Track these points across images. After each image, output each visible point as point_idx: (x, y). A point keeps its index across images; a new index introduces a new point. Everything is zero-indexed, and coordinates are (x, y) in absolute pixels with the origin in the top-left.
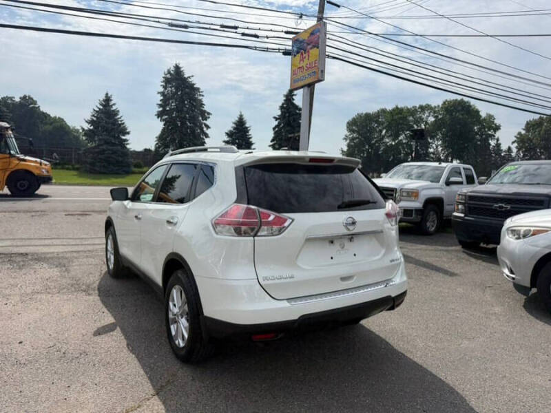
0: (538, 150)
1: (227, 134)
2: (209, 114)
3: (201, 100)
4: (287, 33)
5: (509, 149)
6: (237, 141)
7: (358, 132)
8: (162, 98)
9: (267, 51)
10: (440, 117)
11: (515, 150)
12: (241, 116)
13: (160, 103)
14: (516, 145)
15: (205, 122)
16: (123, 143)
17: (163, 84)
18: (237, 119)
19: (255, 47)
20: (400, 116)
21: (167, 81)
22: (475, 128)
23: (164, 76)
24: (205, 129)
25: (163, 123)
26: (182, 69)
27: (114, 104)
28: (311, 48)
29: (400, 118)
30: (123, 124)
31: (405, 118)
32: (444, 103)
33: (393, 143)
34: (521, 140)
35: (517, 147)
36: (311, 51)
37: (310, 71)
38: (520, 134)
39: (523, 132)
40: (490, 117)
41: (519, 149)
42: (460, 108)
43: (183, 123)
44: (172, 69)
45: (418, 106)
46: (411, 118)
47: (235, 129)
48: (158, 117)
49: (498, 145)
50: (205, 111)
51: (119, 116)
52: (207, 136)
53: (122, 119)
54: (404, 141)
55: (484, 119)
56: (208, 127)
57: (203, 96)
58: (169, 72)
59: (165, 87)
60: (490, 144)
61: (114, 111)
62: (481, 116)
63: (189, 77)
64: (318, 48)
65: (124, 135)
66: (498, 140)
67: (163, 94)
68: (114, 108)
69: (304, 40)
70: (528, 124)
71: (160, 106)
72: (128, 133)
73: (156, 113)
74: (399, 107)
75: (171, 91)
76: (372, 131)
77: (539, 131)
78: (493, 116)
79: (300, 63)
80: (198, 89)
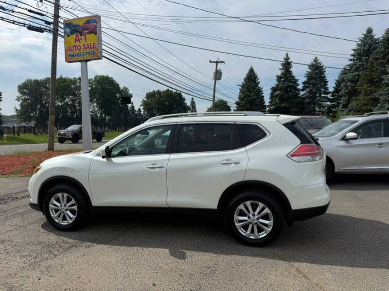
0: (154, 111)
4: (30, 11)
5: (139, 109)
7: (29, 95)
9: (13, 23)
10: (94, 86)
11: (142, 110)
14: (142, 107)
19: (2, 18)
20: (64, 84)
22: (117, 95)
28: (88, 33)
29: (66, 86)
31: (69, 86)
32: (96, 77)
33: (60, 104)
34: (145, 104)
35: (143, 109)
36: (88, 36)
37: (89, 50)
38: (144, 100)
39: (145, 99)
40: (126, 89)
41: (144, 109)
42: (107, 82)
45: (77, 78)
46: (73, 86)
49: (133, 107)
54: (69, 103)
55: (123, 90)
60: (128, 106)
62: (120, 88)
64: (96, 34)
66: (132, 104)
69: (79, 25)
70: (147, 94)
74: (63, 77)
76: (41, 94)
77: (154, 99)
78: (127, 89)
79: (75, 42)
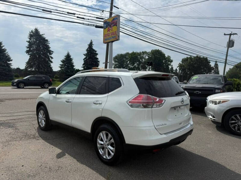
0: (187, 70)
1: (62, 61)
2: (52, 52)
3: (48, 46)
4: (97, 18)
5: (176, 69)
6: (67, 65)
7: (118, 62)
8: (29, 44)
9: (88, 25)
10: (150, 56)
11: (178, 70)
12: (68, 53)
13: (28, 46)
14: (178, 68)
15: (50, 55)
16: (9, 65)
17: (29, 37)
18: (66, 54)
19: (83, 23)
20: (135, 56)
21: (31, 36)
22: (164, 61)
23: (29, 33)
24: (51, 59)
25: (29, 56)
26: (39, 31)
27: (3, 46)
29: (135, 57)
30: (9, 56)
31: (137, 57)
32: (152, 51)
33: (132, 67)
34: (180, 66)
35: (179, 69)
36: (113, 27)
37: (113, 36)
38: (180, 63)
39: (181, 63)
40: (169, 57)
41: (180, 69)
42: (158, 53)
43: (39, 56)
44: (34, 30)
45: (142, 52)
46: (139, 57)
47: (65, 59)
48: (27, 53)
49: (172, 68)
50: (51, 51)
51: (6, 52)
52: (52, 62)
53: (8, 53)
54: (136, 66)
55: (167, 58)
56: (52, 58)
57: (49, 43)
58: (32, 32)
59: (30, 39)
60: (169, 68)
61: (3, 49)
62: (165, 56)
63: (43, 35)
65: (9, 61)
66: (172, 66)
67: (29, 42)
68: (3, 48)
69: (110, 22)
70: (183, 60)
71: (28, 47)
72: (12, 60)
73: (26, 51)
74: (134, 52)
75: (33, 41)
76: (123, 61)
77: (187, 63)
78: (170, 57)
79: (108, 32)
80: (47, 40)
